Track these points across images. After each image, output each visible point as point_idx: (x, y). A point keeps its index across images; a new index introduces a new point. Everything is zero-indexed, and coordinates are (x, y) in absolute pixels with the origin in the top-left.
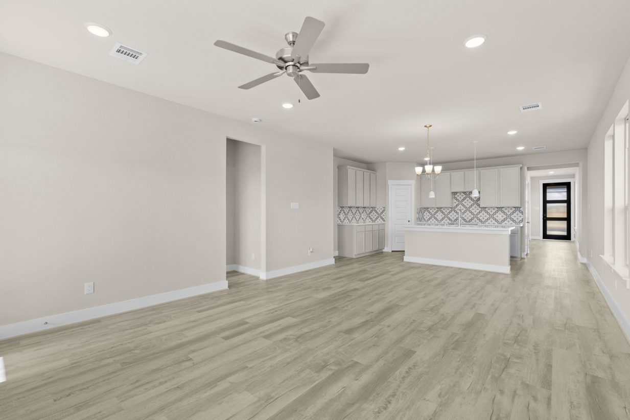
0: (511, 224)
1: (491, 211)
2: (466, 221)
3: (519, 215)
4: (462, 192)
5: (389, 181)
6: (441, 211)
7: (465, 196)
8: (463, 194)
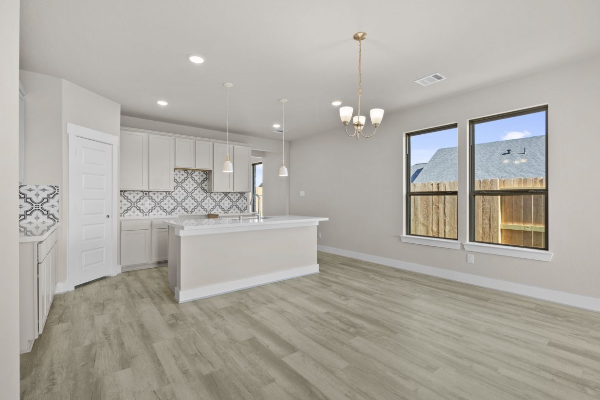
0: (237, 212)
1: (218, 197)
2: (187, 211)
4: (183, 169)
6: (149, 196)
7: (186, 175)
8: (182, 172)
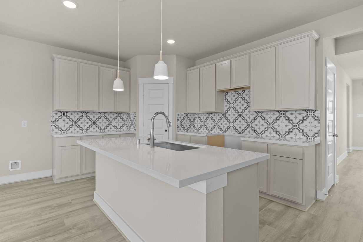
3: (313, 125)
5: (139, 79)
